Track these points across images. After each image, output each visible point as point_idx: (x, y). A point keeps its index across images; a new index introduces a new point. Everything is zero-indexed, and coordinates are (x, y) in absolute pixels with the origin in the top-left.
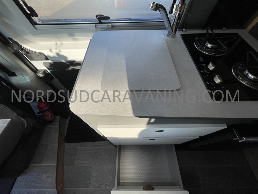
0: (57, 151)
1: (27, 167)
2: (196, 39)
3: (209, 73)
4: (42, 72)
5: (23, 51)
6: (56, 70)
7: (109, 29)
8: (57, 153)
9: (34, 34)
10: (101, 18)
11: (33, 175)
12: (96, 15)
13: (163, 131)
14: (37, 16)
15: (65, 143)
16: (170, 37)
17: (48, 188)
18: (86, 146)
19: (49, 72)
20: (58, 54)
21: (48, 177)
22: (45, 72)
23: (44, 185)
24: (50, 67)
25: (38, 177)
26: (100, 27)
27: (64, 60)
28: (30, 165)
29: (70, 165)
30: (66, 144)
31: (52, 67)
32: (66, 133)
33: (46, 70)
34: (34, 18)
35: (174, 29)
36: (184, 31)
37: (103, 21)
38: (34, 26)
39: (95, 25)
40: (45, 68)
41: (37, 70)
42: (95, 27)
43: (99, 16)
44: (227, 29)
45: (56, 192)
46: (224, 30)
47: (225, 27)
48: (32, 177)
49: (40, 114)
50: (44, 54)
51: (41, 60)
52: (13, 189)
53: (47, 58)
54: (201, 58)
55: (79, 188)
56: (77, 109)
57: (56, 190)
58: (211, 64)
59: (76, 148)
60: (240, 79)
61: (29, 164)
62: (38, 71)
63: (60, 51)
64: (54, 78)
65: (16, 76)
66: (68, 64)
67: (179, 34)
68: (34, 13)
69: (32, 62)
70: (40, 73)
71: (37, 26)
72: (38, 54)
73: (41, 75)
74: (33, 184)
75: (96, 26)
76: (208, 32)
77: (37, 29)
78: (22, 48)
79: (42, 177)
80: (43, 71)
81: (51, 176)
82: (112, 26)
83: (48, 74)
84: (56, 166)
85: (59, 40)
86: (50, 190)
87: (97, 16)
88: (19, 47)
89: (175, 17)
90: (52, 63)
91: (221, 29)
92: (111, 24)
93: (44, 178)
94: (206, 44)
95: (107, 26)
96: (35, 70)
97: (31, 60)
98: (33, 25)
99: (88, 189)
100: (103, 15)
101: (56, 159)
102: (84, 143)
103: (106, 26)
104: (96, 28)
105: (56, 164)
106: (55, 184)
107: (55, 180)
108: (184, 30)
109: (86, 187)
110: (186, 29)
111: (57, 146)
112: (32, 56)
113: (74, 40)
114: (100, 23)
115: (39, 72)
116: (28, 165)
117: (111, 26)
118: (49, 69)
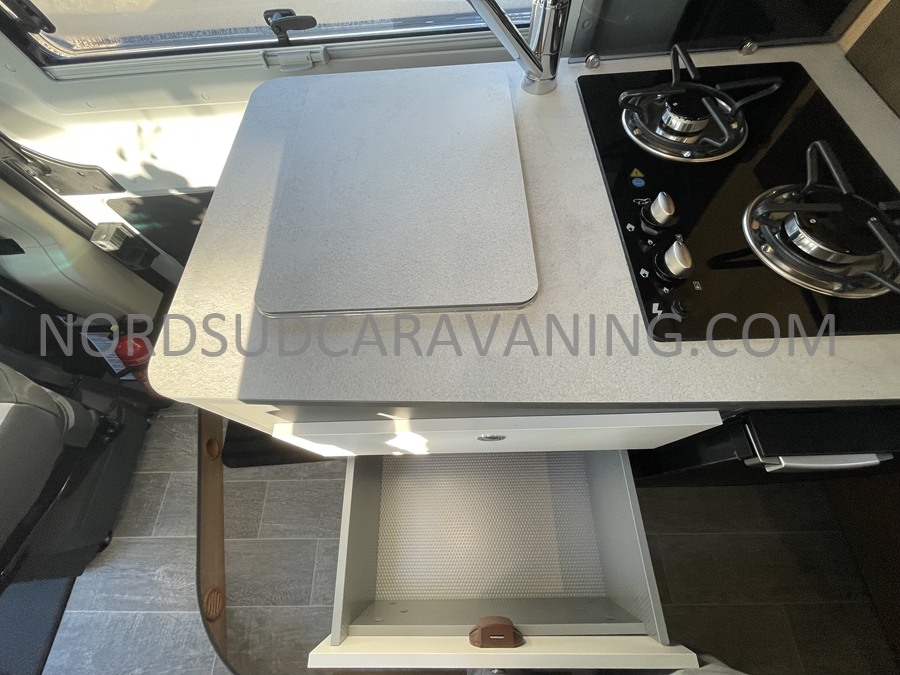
0: (196, 496)
1: (104, 546)
2: (623, 96)
3: (656, 232)
4: (111, 235)
5: (27, 163)
6: (157, 225)
7: (318, 68)
8: (196, 500)
9: (51, 99)
10: (285, 24)
11: (124, 570)
12: (266, 12)
13: (503, 438)
14: (51, 29)
15: (225, 467)
16: (536, 91)
17: (175, 607)
18: (293, 478)
19: (137, 233)
20: (148, 167)
21: (171, 574)
22: (119, 234)
23: (160, 598)
24: (135, 216)
25: (141, 574)
26: (281, 60)
27: (178, 190)
28: (114, 538)
29: (244, 537)
30: (227, 470)
31: (142, 216)
32: (224, 436)
33: (123, 225)
34: (40, 38)
35: (545, 61)
36: (591, 66)
37: (292, 36)
38: (44, 71)
39: (261, 51)
40: (116, 218)
41: (93, 227)
42: (263, 62)
43: (276, 17)
44: (759, 47)
45: (200, 619)
46: (750, 52)
47: (754, 40)
48: (123, 577)
49: (130, 377)
50: (102, 172)
51: (96, 191)
52: (66, 611)
53: (115, 185)
54: (636, 173)
55: (274, 604)
56: (172, 379)
57: (199, 612)
58: (660, 198)
59: (261, 483)
60: (765, 254)
61: (110, 534)
62: (96, 232)
63: (154, 157)
64: (159, 254)
65: (21, 251)
66: (195, 200)
67: (570, 73)
68: (36, 20)
69: (69, 199)
70: (104, 240)
71: (56, 69)
72: (82, 172)
73: (110, 247)
74: (126, 597)
75: (265, 55)
76: (676, 62)
77: (57, 80)
78: (21, 154)
79: (154, 575)
80: (115, 229)
81: (181, 573)
82: (329, 56)
83: (132, 239)
84: (195, 543)
85: (147, 114)
86: (181, 612)
87: (268, 14)
88: (8, 150)
89: (545, 11)
90: (140, 202)
91: (739, 47)
92: (321, 47)
93: (160, 579)
94: (663, 118)
95: (308, 55)
96: (83, 229)
97: (63, 192)
98: (39, 64)
99: (302, 609)
100: (290, 13)
101: (195, 520)
102: (285, 466)
103: (305, 56)
104: (268, 65)
105: (195, 536)
106: (196, 597)
107: (194, 583)
108: (591, 58)
109: (296, 603)
110: (598, 54)
111: (196, 479)
112: (63, 178)
113: (199, 111)
114: (285, 42)
115: (101, 233)
116: (107, 539)
117: (321, 56)
118: (132, 222)
